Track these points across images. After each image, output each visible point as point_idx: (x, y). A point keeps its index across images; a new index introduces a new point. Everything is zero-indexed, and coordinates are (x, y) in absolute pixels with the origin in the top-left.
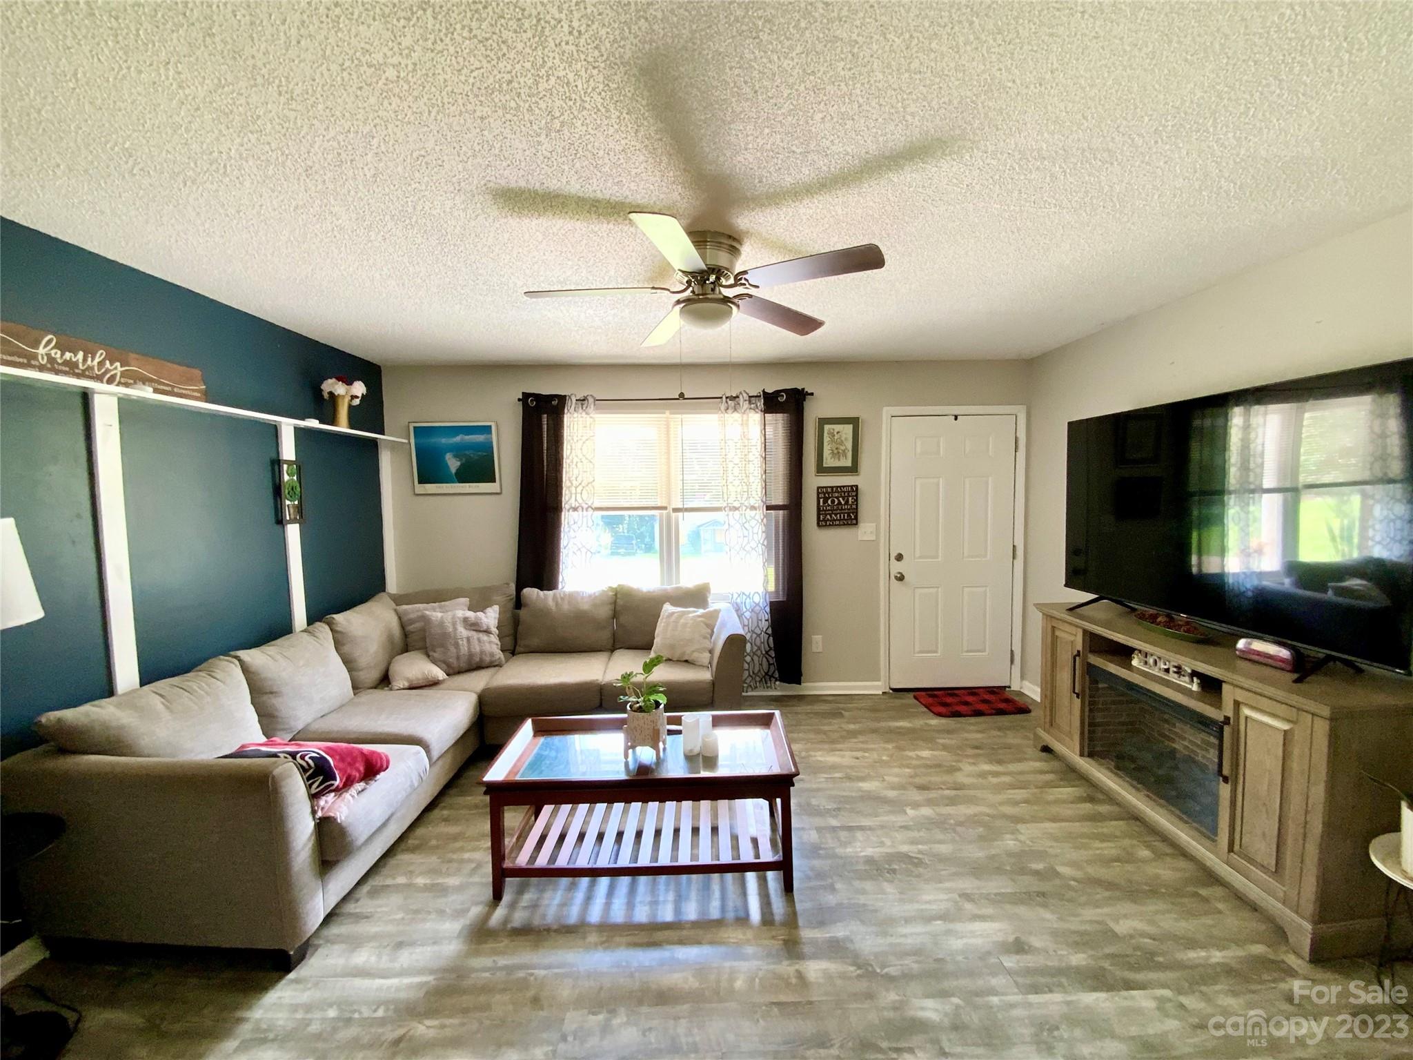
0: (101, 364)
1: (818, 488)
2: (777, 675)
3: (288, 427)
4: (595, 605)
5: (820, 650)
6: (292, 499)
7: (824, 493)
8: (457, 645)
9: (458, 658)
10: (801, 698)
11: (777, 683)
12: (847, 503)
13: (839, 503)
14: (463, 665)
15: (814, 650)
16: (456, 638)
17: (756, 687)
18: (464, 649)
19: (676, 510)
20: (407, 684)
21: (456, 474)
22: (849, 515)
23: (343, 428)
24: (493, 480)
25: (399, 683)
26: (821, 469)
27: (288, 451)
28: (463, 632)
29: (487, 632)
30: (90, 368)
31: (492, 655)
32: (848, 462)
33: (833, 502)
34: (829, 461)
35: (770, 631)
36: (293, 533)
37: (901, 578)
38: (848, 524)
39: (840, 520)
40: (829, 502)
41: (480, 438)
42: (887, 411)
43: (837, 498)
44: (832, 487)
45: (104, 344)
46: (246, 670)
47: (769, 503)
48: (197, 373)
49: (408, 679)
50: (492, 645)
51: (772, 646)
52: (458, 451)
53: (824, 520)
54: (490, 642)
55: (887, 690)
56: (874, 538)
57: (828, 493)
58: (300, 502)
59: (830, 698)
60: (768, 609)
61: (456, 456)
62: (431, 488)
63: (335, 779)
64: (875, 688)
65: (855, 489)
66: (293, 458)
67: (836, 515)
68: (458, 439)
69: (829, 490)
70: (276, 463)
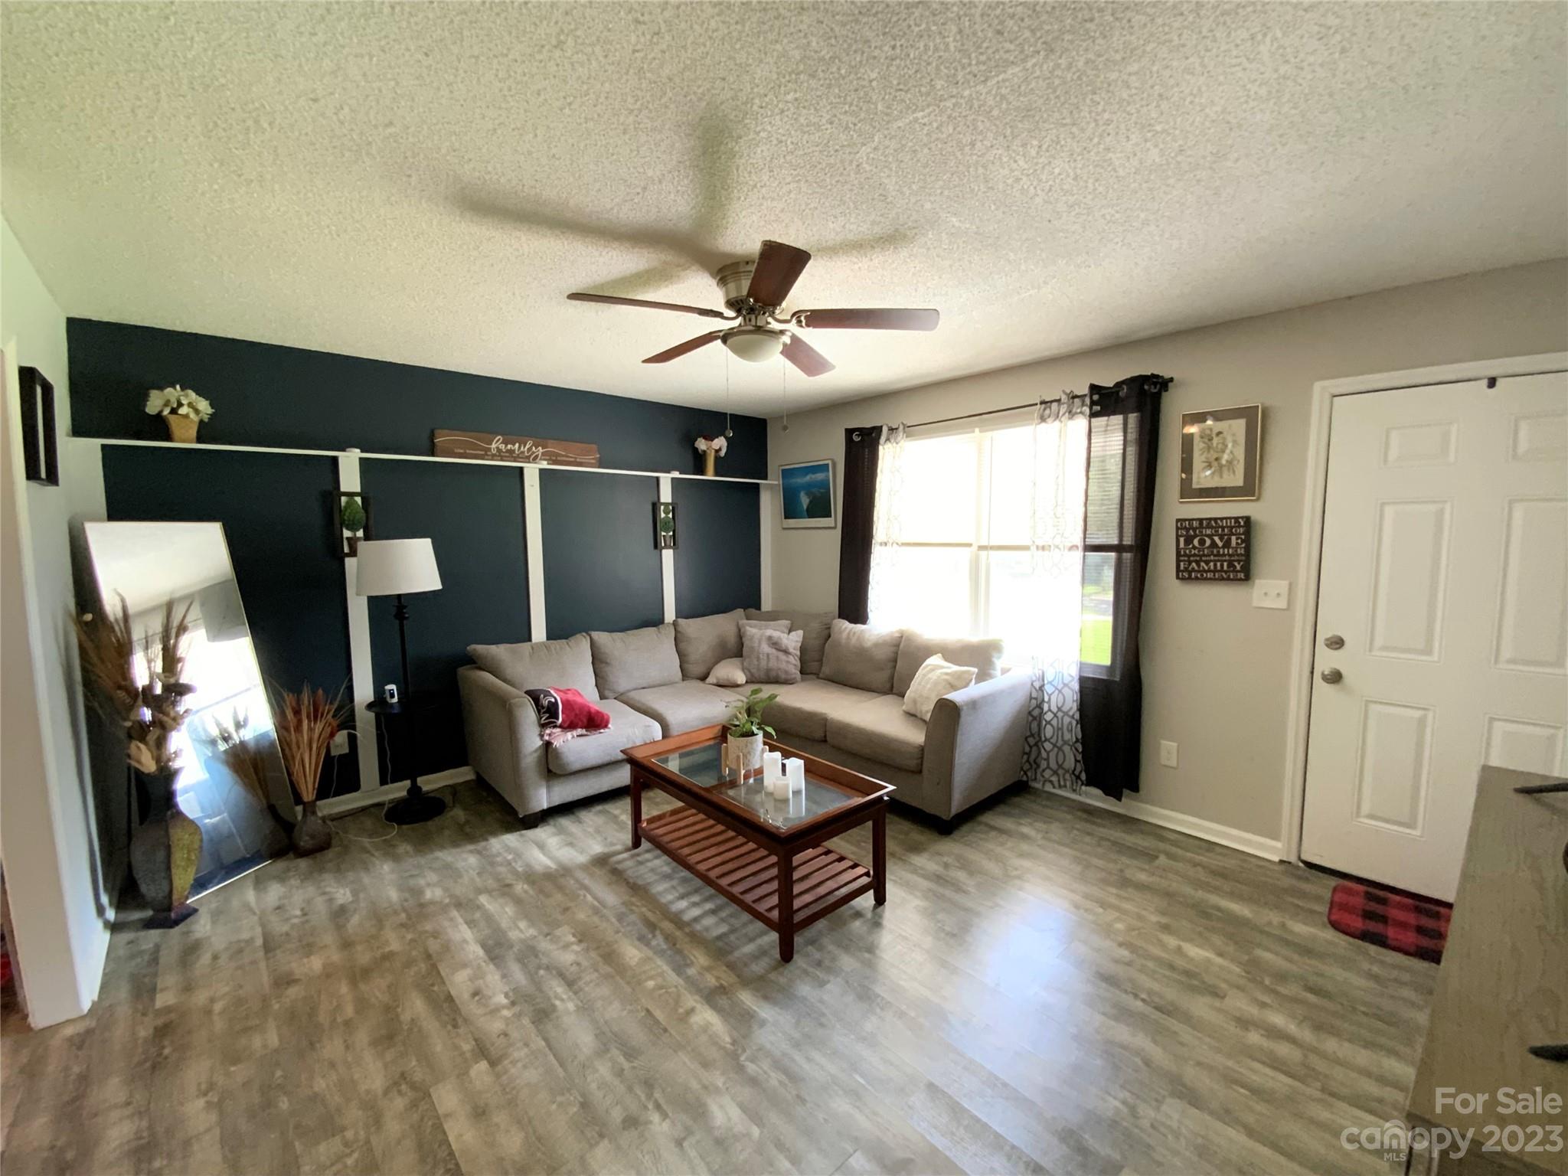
0: (529, 449)
1: (1178, 520)
2: (1083, 776)
3: (666, 480)
4: (876, 645)
5: (1174, 763)
6: (667, 531)
7: (1188, 529)
8: (758, 659)
9: (759, 669)
10: (1128, 822)
11: (1083, 788)
12: (1227, 544)
13: (1214, 544)
14: (762, 675)
15: (1164, 761)
16: (759, 653)
17: (1065, 786)
18: (763, 663)
19: (981, 548)
20: (715, 681)
21: (808, 510)
22: (1231, 564)
23: (710, 476)
24: (829, 516)
25: (711, 679)
26: (1188, 491)
27: (666, 495)
28: (766, 648)
29: (786, 652)
30: (523, 452)
31: (786, 672)
32: (1237, 479)
33: (1202, 542)
34: (1203, 477)
35: (1077, 716)
36: (668, 555)
37: (1335, 678)
38: (1228, 579)
39: (1215, 571)
40: (1196, 542)
41: (820, 476)
42: (1320, 390)
43: (1210, 536)
44: (1201, 520)
45: (530, 436)
46: (593, 645)
47: (1089, 542)
48: (594, 446)
49: (717, 679)
50: (791, 665)
51: (1080, 737)
52: (808, 488)
53: (1186, 570)
54: (788, 662)
55: (1293, 859)
56: (1282, 604)
57: (1194, 530)
58: (674, 532)
59: (1173, 836)
60: (1076, 686)
61: (807, 494)
62: (792, 522)
63: (557, 719)
64: (1271, 850)
65: (1247, 525)
66: (670, 501)
67: (1207, 562)
68: (808, 478)
69: (1195, 524)
70: (655, 506)
